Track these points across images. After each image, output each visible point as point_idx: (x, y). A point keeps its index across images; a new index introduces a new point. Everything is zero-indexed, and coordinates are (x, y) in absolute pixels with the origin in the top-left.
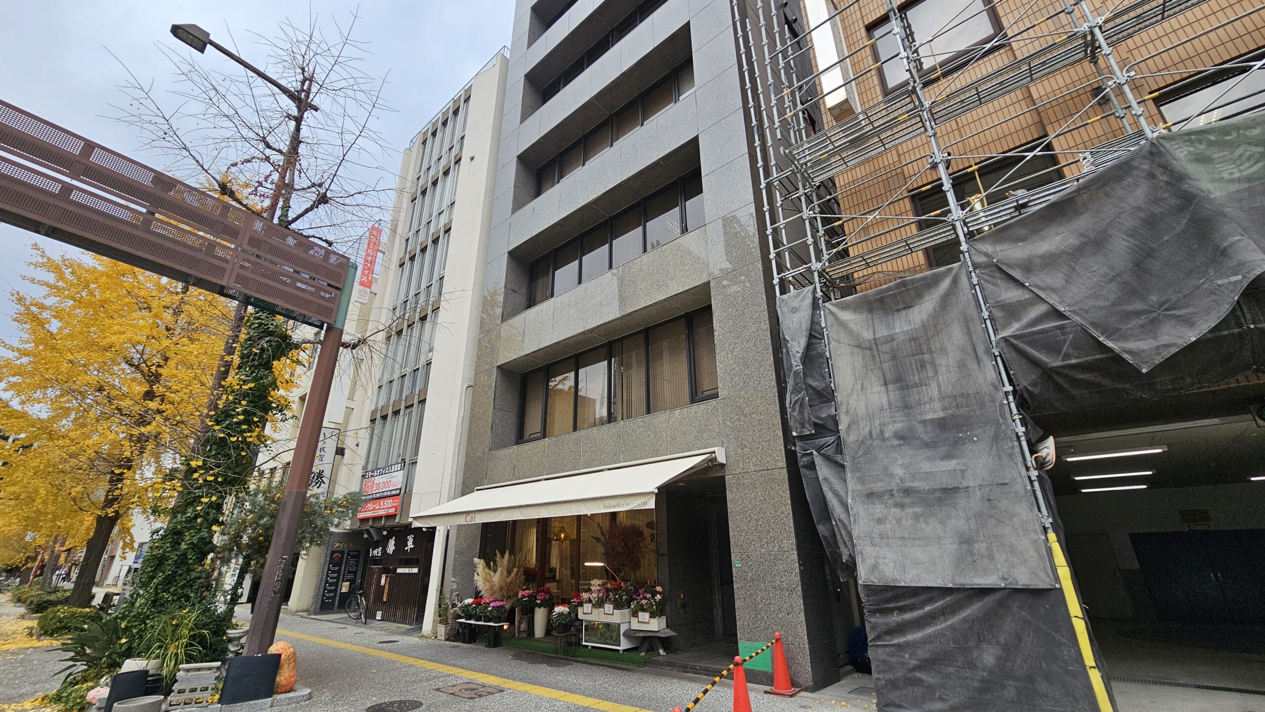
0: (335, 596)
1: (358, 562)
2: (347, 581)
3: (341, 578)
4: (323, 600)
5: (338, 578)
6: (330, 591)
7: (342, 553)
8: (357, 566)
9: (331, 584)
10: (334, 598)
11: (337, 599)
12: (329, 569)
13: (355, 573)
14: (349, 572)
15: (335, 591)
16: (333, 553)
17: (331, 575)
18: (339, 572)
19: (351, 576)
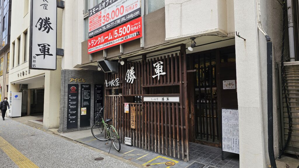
0: (77, 118)
1: (90, 92)
2: (84, 107)
3: (79, 105)
4: (68, 122)
5: (77, 105)
6: (72, 115)
7: (77, 86)
8: (90, 95)
9: (73, 110)
10: (76, 119)
11: (79, 120)
12: (69, 98)
13: (89, 101)
14: (85, 100)
15: (76, 114)
16: (70, 86)
17: (71, 103)
18: (77, 100)
19: (86, 103)
